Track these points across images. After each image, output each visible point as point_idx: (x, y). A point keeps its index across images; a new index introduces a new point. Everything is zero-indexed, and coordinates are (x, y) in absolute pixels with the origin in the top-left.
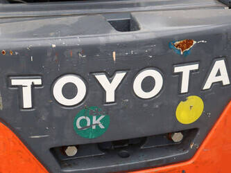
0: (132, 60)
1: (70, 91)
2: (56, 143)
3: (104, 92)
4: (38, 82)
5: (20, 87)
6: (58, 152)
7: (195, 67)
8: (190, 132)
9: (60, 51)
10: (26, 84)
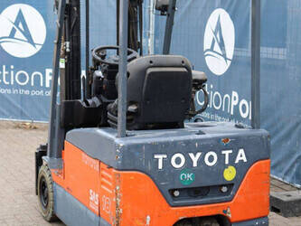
0: (204, 147)
1: (178, 161)
2: (171, 187)
3: (192, 162)
4: (165, 156)
5: (158, 159)
6: (172, 191)
7: (231, 152)
8: (230, 185)
9: (175, 143)
10: (160, 157)
